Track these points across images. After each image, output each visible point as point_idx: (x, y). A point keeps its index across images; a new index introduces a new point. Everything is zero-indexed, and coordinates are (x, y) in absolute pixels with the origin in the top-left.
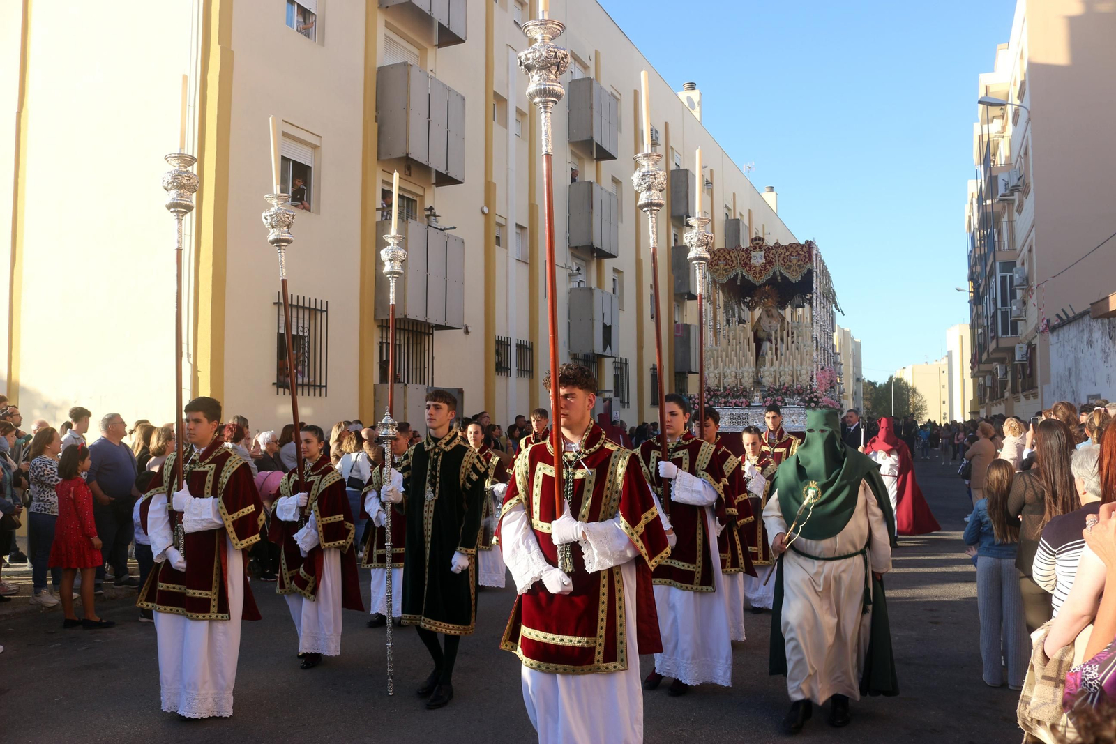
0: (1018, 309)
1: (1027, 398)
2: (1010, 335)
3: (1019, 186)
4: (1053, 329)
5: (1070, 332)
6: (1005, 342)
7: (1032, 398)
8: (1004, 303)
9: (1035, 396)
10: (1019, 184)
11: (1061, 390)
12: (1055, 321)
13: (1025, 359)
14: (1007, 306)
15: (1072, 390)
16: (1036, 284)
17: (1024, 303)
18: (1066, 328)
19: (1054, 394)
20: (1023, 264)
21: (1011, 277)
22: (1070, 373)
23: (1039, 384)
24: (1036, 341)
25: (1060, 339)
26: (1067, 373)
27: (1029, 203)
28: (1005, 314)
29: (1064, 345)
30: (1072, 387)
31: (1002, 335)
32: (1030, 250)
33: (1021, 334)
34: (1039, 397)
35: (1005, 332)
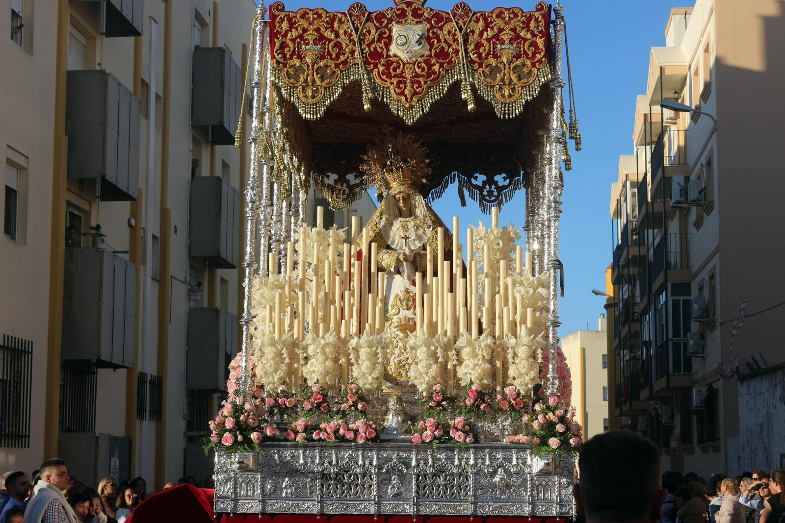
0: (695, 343)
1: (704, 450)
2: (682, 373)
3: (700, 200)
4: (743, 379)
5: (762, 385)
6: (678, 381)
7: (711, 451)
8: (676, 333)
9: (717, 449)
10: (700, 198)
11: (751, 446)
12: (744, 370)
13: (703, 405)
14: (679, 336)
15: (763, 446)
16: (719, 321)
17: (703, 337)
18: (757, 380)
19: (743, 450)
20: (701, 289)
21: (687, 303)
22: (761, 428)
23: (722, 435)
24: (719, 385)
25: (751, 391)
26: (759, 429)
27: (712, 221)
28: (676, 346)
29: (755, 398)
30: (764, 444)
31: (674, 371)
32: (712, 277)
33: (696, 373)
34: (723, 450)
35: (677, 368)
